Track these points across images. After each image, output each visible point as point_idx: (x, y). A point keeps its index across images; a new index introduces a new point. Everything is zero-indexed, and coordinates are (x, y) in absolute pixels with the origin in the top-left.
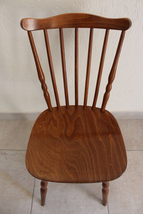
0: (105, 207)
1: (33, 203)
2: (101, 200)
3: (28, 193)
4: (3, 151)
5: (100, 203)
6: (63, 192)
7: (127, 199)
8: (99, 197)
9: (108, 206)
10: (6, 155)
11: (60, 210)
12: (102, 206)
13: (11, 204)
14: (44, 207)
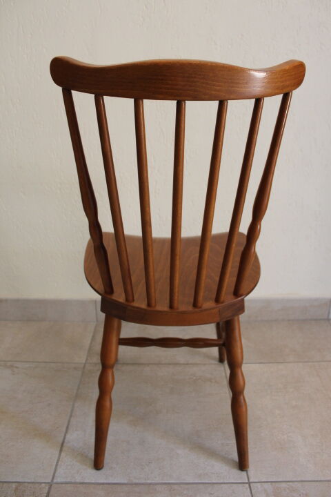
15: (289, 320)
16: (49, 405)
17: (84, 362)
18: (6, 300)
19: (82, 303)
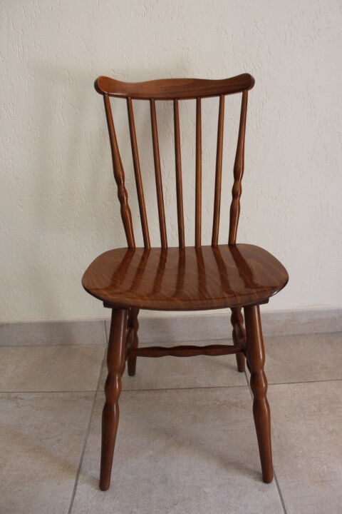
0: (270, 484)
1: (78, 486)
2: (257, 473)
3: (67, 467)
4: (13, 395)
5: (255, 479)
6: (156, 461)
7: (325, 467)
8: (251, 466)
9: (278, 484)
10: (19, 401)
11: (150, 499)
12: (261, 484)
13: (19, 490)
14: (108, 494)
15: (317, 334)
16: (59, 440)
17: (95, 390)
18: (8, 325)
19: (90, 324)
